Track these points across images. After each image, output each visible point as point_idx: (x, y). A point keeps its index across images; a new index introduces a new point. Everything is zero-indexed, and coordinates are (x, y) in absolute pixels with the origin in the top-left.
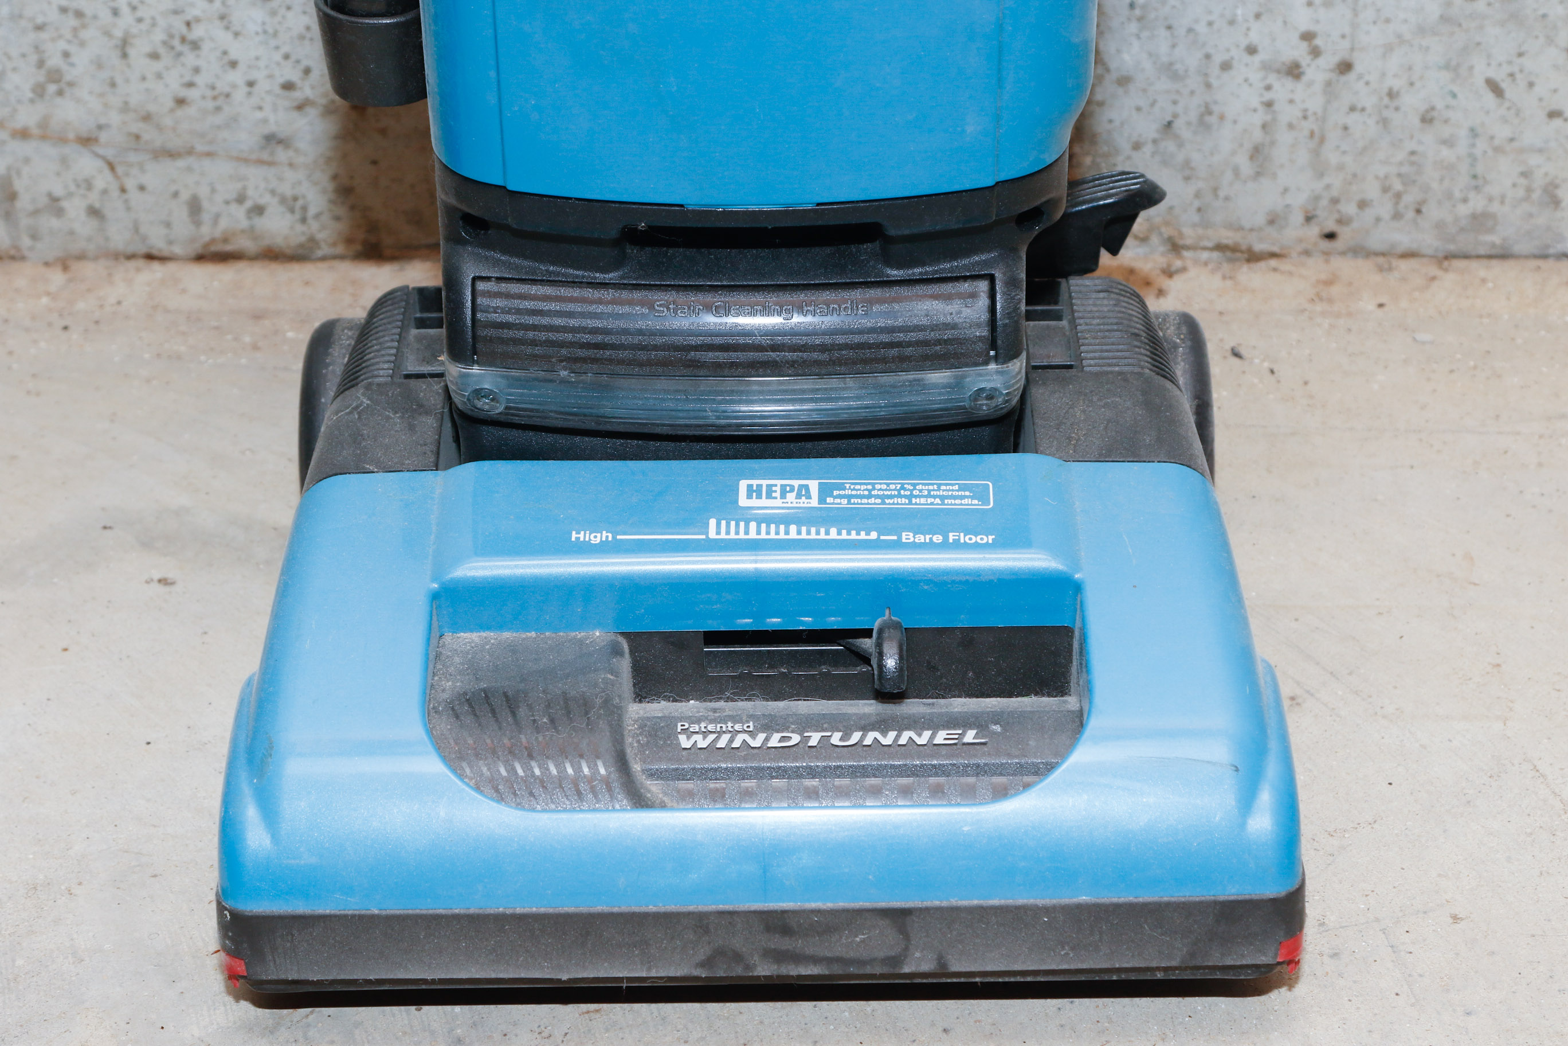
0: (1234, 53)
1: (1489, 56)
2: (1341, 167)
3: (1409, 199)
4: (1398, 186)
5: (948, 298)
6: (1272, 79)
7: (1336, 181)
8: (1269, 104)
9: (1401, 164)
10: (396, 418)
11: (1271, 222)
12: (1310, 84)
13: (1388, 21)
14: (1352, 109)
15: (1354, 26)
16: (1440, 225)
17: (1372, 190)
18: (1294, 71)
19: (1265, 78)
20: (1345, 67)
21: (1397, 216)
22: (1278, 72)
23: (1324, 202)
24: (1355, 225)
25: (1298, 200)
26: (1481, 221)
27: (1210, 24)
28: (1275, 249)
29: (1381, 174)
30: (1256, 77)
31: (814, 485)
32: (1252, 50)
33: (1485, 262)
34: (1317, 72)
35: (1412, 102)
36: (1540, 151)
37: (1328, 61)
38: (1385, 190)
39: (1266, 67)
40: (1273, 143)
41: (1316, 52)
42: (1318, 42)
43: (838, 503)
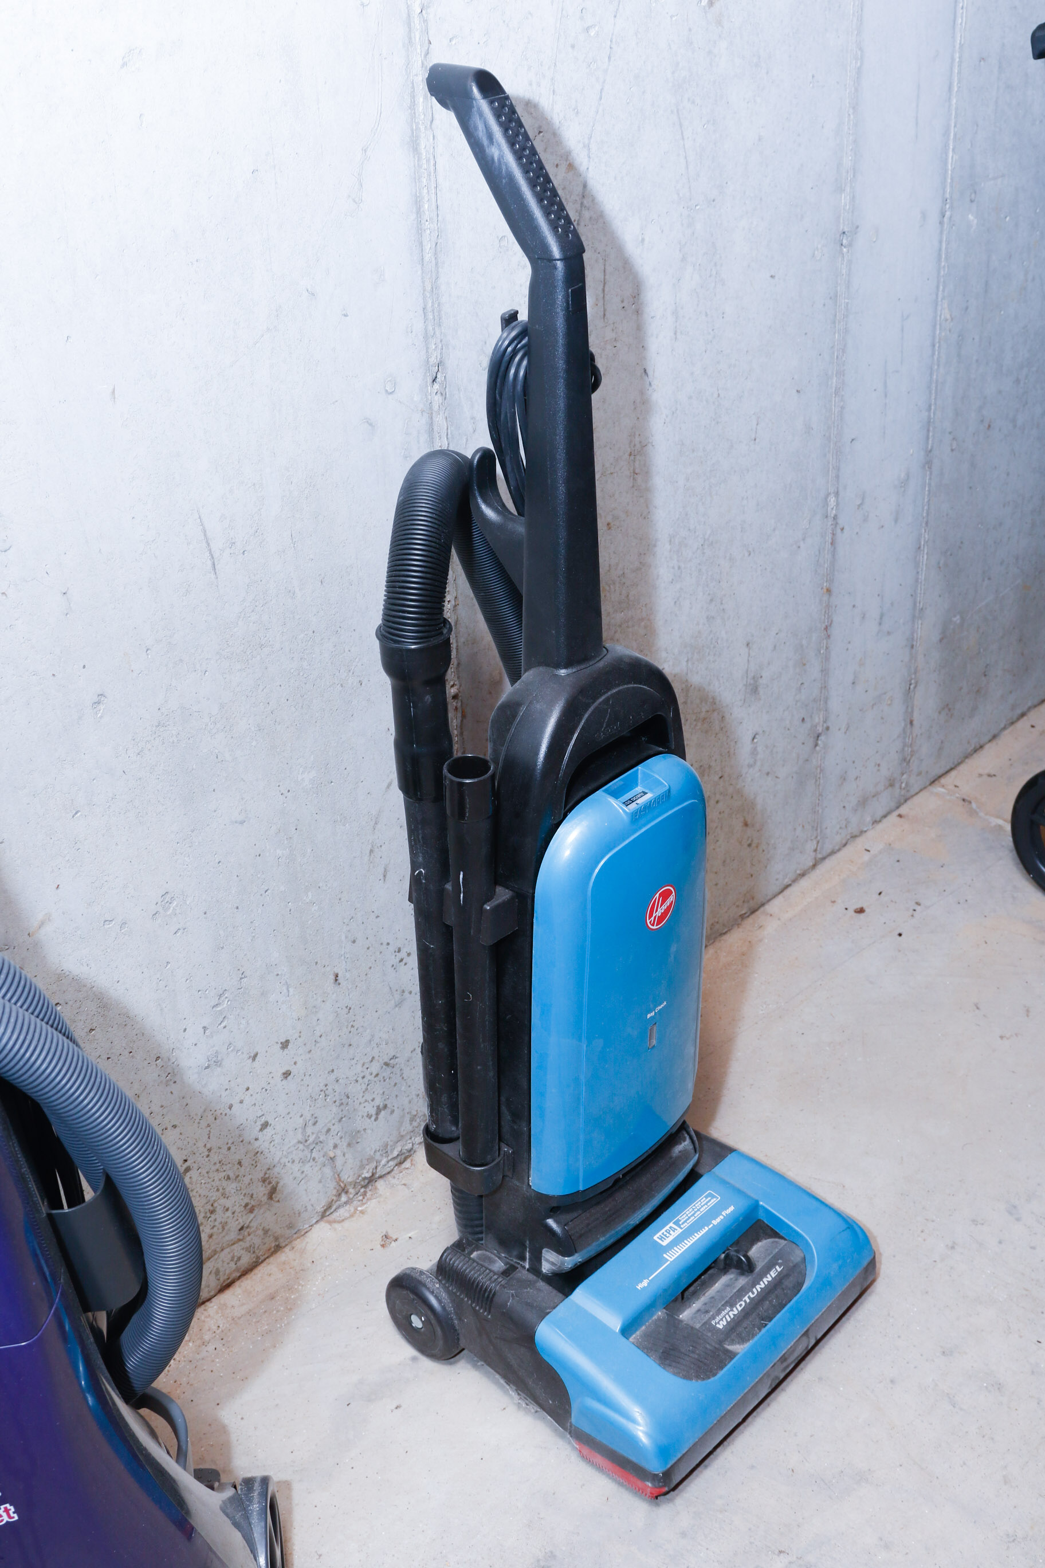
43: (685, 1226)
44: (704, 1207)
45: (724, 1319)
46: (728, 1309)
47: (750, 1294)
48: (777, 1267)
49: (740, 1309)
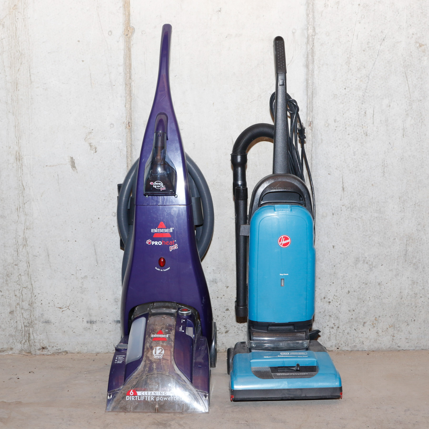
0: (326, 326)
1: (354, 326)
2: (339, 340)
3: (346, 343)
5: (302, 334)
6: (330, 329)
7: (338, 341)
8: (330, 332)
9: (345, 339)
10: (243, 350)
11: (331, 347)
12: (334, 329)
13: (343, 322)
14: (339, 332)
15: (339, 322)
16: (350, 347)
17: (342, 343)
18: (333, 328)
19: (329, 329)
20: (338, 327)
21: (345, 346)
22: (331, 328)
23: (337, 344)
24: (341, 347)
25: (334, 344)
26: (355, 346)
27: (323, 322)
29: (343, 341)
30: (328, 329)
31: (288, 353)
32: (328, 325)
34: (335, 328)
35: (346, 331)
36: (361, 337)
37: (336, 327)
38: (344, 342)
39: (329, 327)
40: (331, 337)
41: (335, 326)
42: (335, 324)
43: (291, 354)
45: (281, 374)
48: (307, 373)
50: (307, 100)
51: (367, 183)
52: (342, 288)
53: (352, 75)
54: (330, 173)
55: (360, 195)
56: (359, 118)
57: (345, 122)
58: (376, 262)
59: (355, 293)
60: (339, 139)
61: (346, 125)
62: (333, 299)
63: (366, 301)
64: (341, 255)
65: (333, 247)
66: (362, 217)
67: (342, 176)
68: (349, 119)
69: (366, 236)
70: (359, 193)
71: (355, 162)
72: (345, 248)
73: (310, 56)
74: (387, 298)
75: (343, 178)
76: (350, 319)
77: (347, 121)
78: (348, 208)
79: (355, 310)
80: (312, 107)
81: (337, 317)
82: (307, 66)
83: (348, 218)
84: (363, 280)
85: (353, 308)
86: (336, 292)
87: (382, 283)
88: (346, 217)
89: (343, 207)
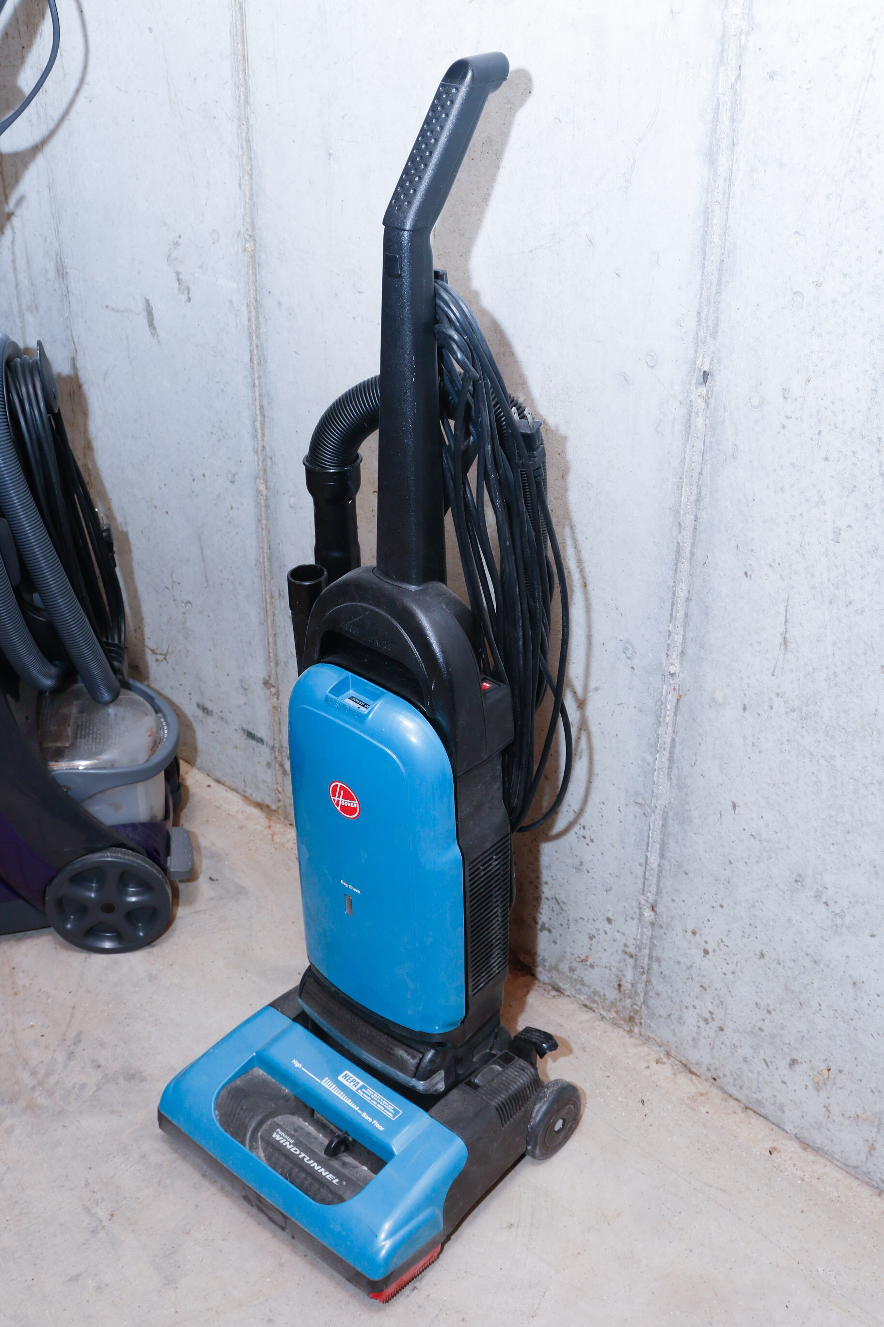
0: (690, 1005)
1: (765, 1052)
2: (719, 1060)
3: (739, 1082)
4: (735, 1076)
5: (408, 1055)
6: (700, 1019)
7: (718, 1063)
8: (699, 1027)
9: (737, 1070)
11: (697, 1064)
12: (711, 1028)
13: (735, 1022)
14: (723, 1043)
15: (726, 1018)
16: (747, 1096)
17: (728, 1072)
18: (707, 1021)
19: (698, 1018)
20: (722, 1029)
21: (735, 1085)
23: (713, 1068)
24: (722, 1080)
25: (705, 1062)
26: (760, 1102)
27: (683, 992)
28: (698, 1074)
29: (731, 1069)
30: (695, 1016)
31: (360, 1084)
33: (758, 1116)
34: (713, 1025)
35: (741, 1052)
36: (779, 1091)
37: (717, 1024)
38: (732, 1075)
39: (698, 1014)
40: (699, 1039)
41: (713, 1019)
42: (714, 1016)
43: (360, 1093)
44: (382, 1107)
45: (281, 1138)
46: (292, 1141)
47: (308, 1158)
48: (337, 1180)
49: (292, 1150)
50: (702, 289)
51: (865, 654)
52: (744, 932)
53: (867, 229)
54: (749, 573)
55: (836, 685)
56: (870, 409)
57: (819, 411)
58: (854, 917)
59: (780, 968)
60: (793, 465)
61: (820, 422)
62: (718, 950)
63: (807, 1007)
64: (753, 840)
65: (734, 806)
66: (833, 757)
67: (787, 597)
68: (833, 403)
69: (837, 823)
70: (833, 677)
71: (836, 566)
72: (767, 825)
73: (725, 119)
74: (872, 1035)
75: (787, 605)
76: (757, 1028)
77: (826, 409)
78: (793, 710)
79: (773, 1013)
80: (717, 318)
81: (722, 1002)
82: (711, 158)
83: (788, 741)
84: (809, 947)
85: (768, 1005)
86: (728, 934)
87: (863, 984)
88: (781, 733)
89: (777, 701)
